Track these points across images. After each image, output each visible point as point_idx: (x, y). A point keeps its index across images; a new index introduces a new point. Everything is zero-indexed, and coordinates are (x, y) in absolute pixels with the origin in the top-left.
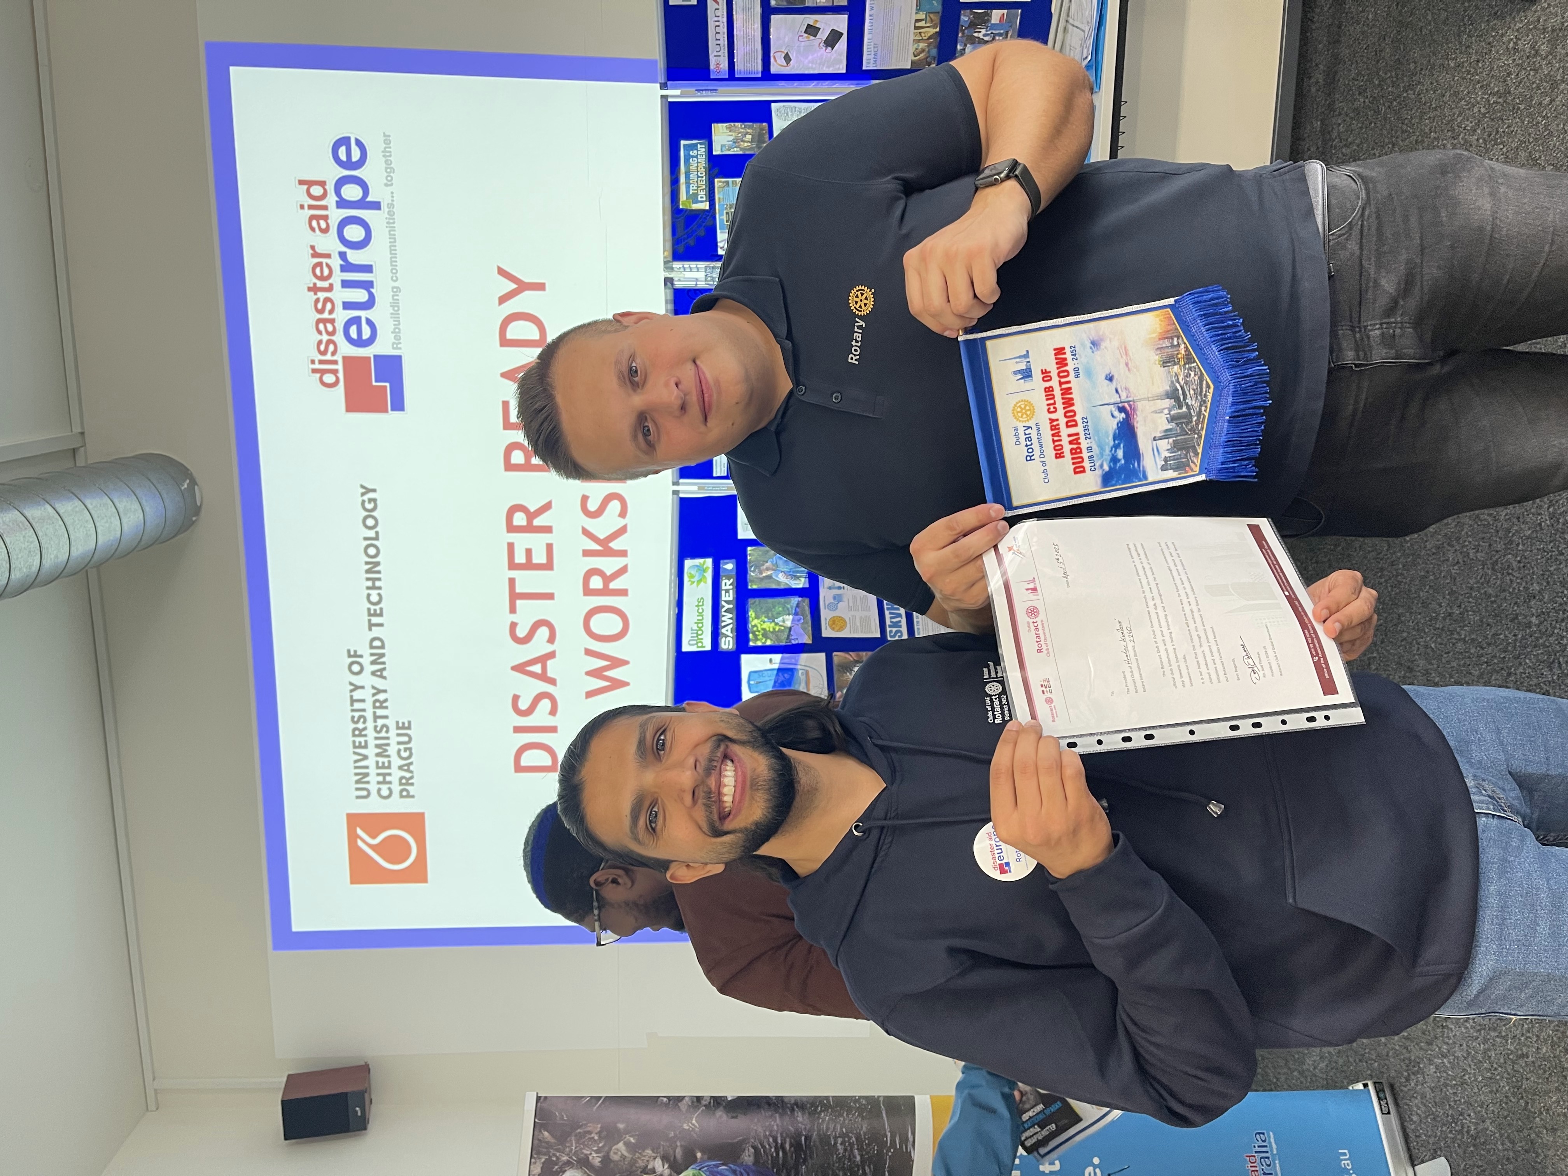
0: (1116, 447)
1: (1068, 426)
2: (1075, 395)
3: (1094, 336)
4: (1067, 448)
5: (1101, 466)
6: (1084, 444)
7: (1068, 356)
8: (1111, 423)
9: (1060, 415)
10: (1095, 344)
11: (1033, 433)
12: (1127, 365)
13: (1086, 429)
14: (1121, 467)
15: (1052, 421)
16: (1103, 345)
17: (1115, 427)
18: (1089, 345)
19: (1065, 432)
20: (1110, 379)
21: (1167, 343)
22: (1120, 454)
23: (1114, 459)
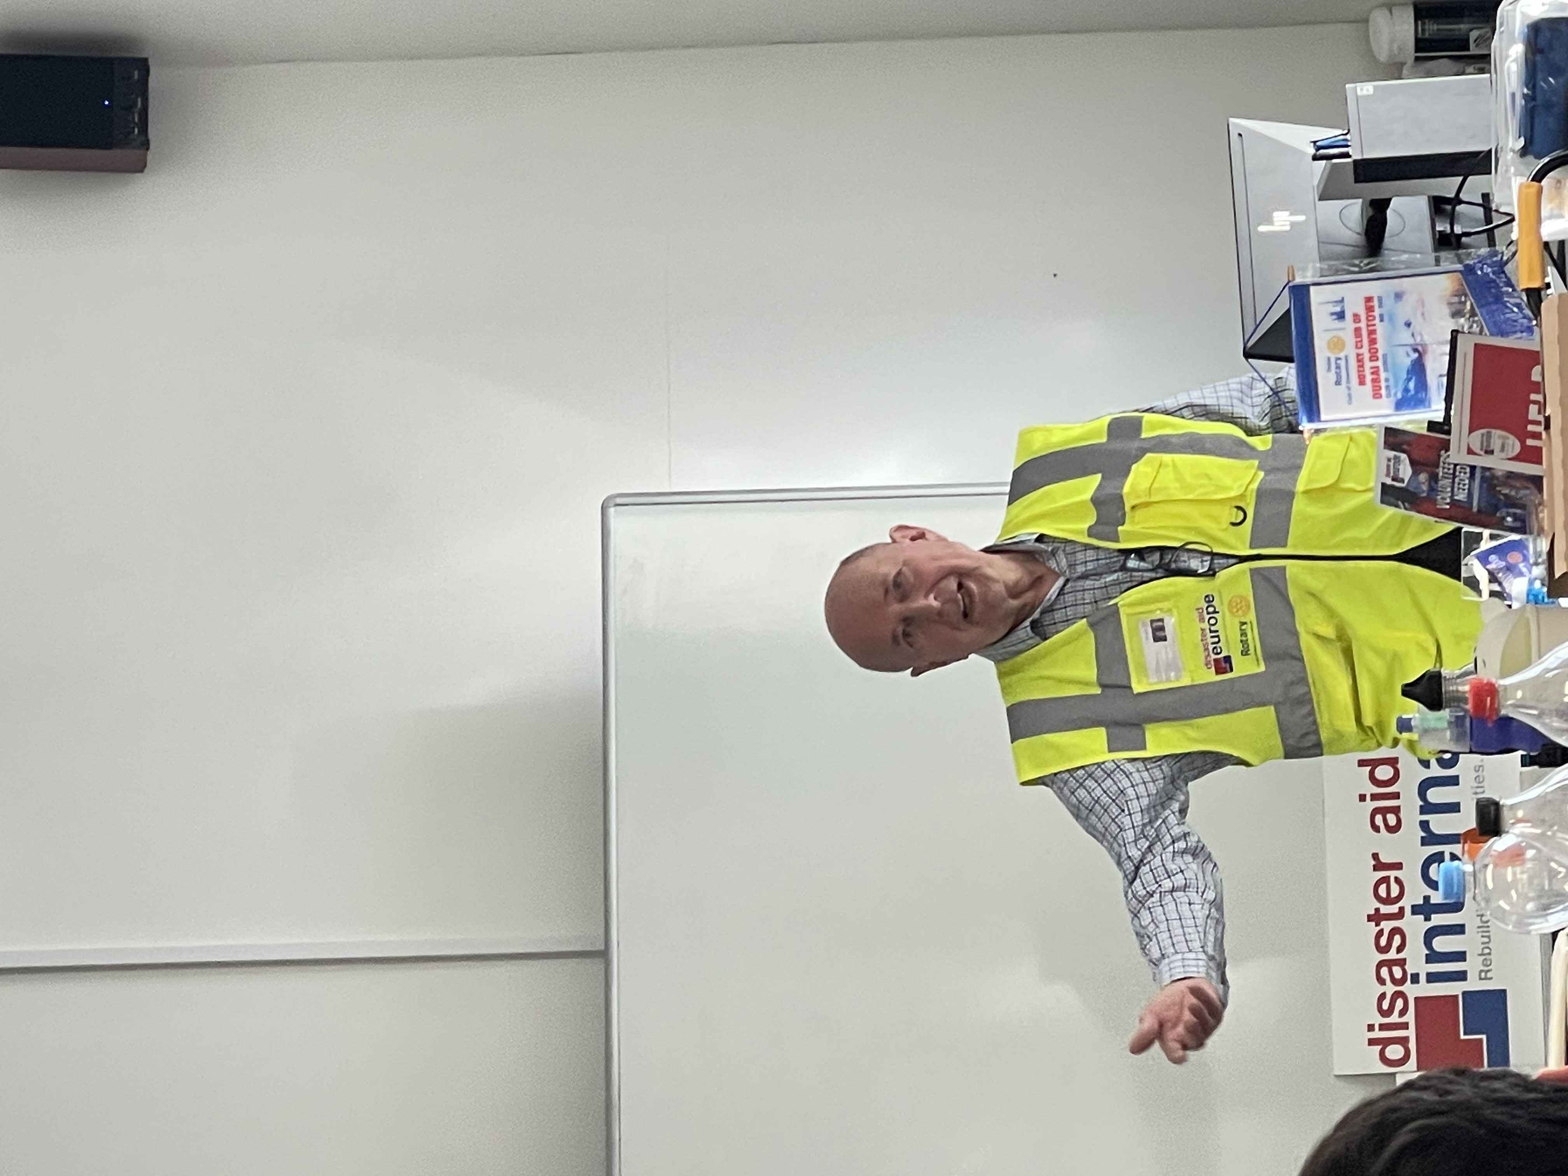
0: (1409, 380)
1: (1371, 360)
2: (1379, 336)
3: (1398, 290)
4: (1369, 378)
5: (1396, 394)
6: (1383, 375)
7: (1376, 303)
8: (1406, 360)
9: (1365, 351)
10: (1398, 296)
11: (1342, 363)
12: (1423, 314)
13: (1385, 363)
14: (1412, 396)
15: (1358, 355)
16: (1405, 297)
17: (1409, 363)
18: (1393, 296)
19: (1368, 365)
20: (1408, 325)
21: (1456, 299)
22: (1412, 385)
23: (1406, 390)
